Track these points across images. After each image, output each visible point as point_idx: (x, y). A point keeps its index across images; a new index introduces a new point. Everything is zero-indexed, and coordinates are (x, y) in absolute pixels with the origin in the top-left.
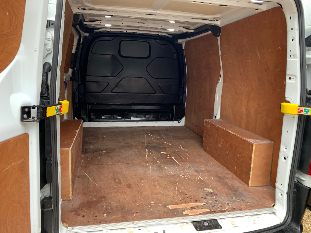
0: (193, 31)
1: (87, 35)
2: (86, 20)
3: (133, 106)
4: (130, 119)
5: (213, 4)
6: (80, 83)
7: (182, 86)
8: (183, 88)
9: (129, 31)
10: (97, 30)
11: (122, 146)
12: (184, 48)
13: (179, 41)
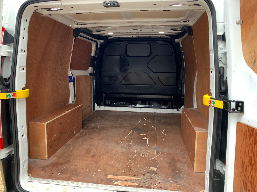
0: (180, 32)
1: (102, 41)
2: (93, 31)
3: (137, 95)
4: (136, 105)
5: (157, 10)
6: (98, 77)
7: (181, 78)
8: (182, 81)
9: (134, 36)
10: (110, 37)
11: (115, 126)
12: (181, 46)
13: (176, 40)
